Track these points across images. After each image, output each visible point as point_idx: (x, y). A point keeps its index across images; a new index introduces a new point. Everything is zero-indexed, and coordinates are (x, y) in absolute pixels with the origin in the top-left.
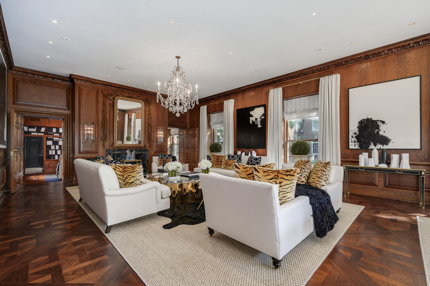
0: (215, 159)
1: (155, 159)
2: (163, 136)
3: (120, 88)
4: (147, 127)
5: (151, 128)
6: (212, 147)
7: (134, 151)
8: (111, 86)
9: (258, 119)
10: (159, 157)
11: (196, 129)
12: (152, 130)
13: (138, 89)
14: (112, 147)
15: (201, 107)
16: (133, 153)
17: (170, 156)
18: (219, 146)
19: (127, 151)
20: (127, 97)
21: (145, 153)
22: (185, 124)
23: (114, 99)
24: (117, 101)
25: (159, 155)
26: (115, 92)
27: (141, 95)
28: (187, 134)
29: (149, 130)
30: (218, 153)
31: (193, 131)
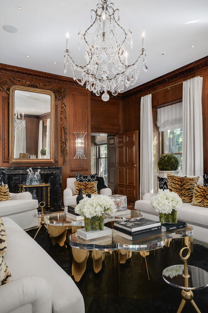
0: (177, 185)
1: (71, 182)
2: (83, 146)
3: (18, 72)
4: (59, 133)
5: (66, 133)
6: (163, 161)
7: (39, 170)
8: (5, 69)
10: (77, 179)
11: (133, 133)
12: (67, 137)
13: (45, 73)
14: (6, 164)
15: (142, 98)
16: (38, 173)
17: (94, 178)
18: (175, 160)
19: (28, 170)
20: (29, 86)
21: (56, 173)
22: (116, 128)
23: (8, 89)
24: (13, 92)
25: (77, 176)
26: (11, 79)
27: (49, 82)
28: (120, 142)
29: (61, 137)
30: (173, 171)
31: (128, 137)
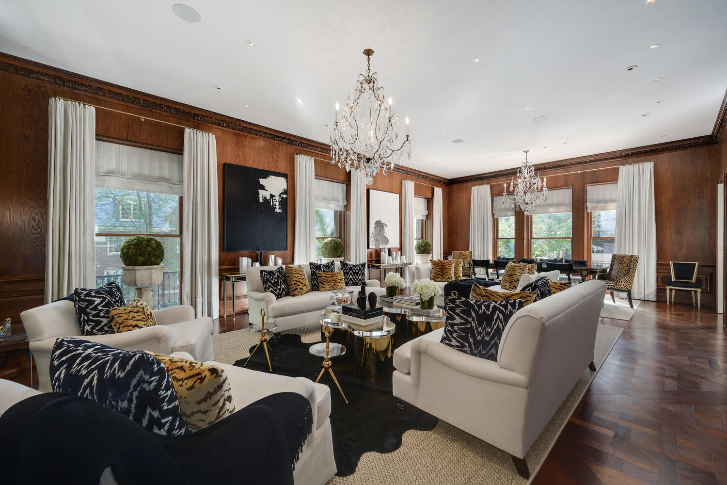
9: (275, 196)
